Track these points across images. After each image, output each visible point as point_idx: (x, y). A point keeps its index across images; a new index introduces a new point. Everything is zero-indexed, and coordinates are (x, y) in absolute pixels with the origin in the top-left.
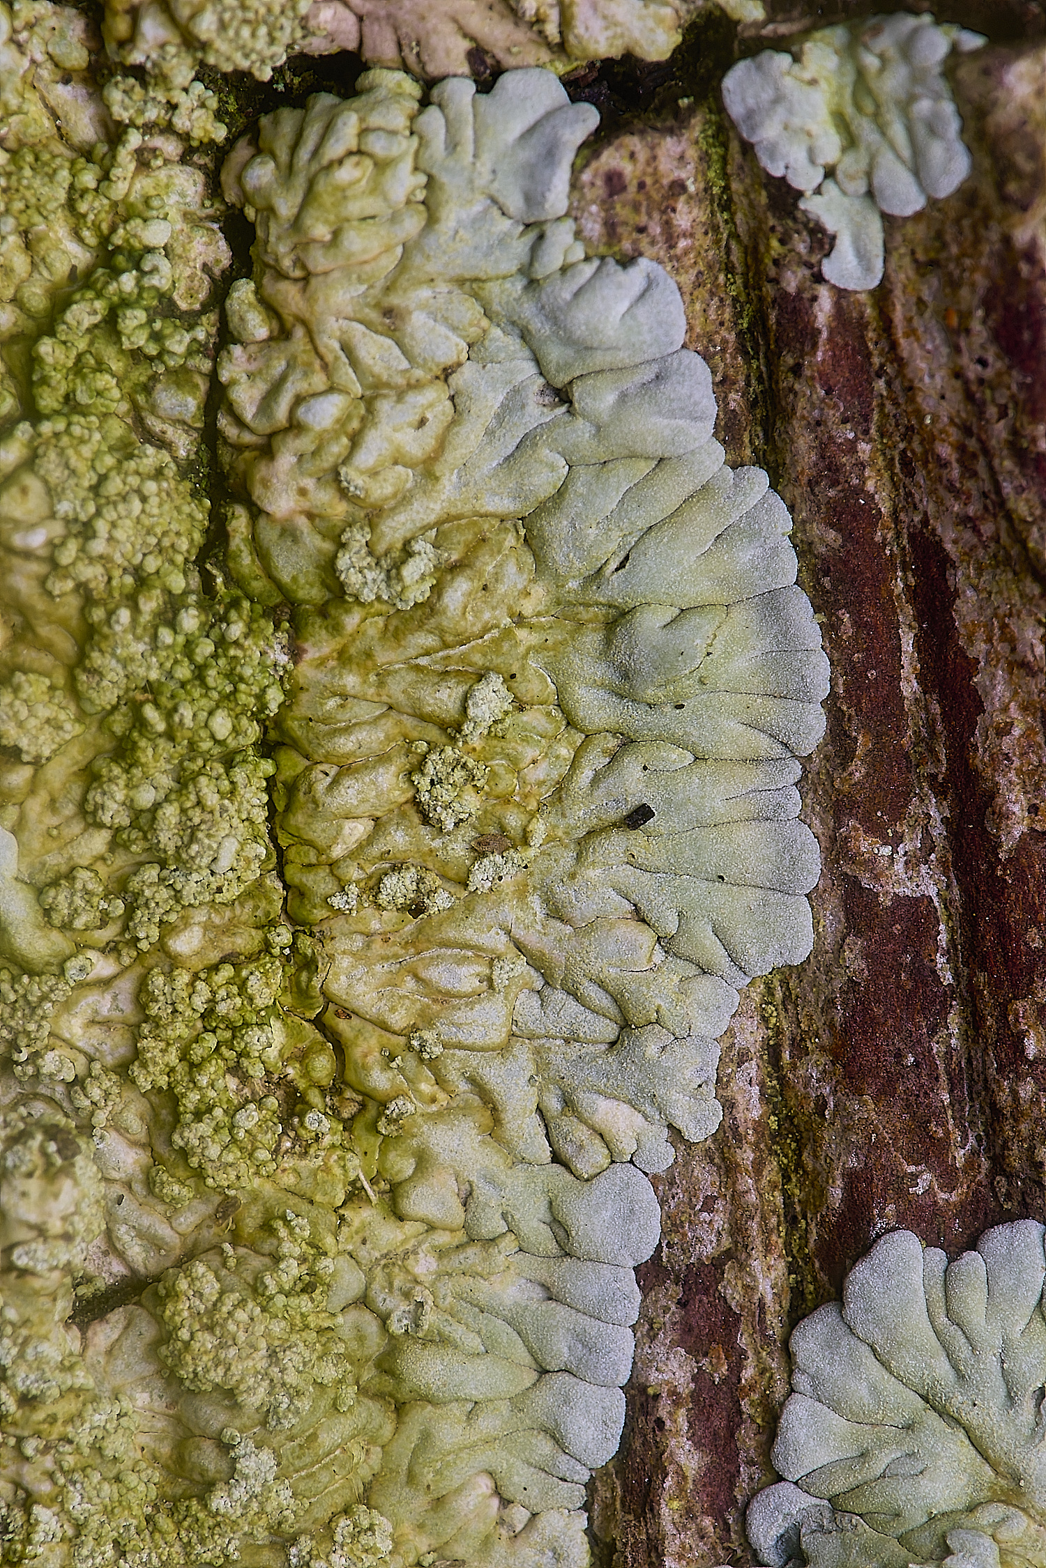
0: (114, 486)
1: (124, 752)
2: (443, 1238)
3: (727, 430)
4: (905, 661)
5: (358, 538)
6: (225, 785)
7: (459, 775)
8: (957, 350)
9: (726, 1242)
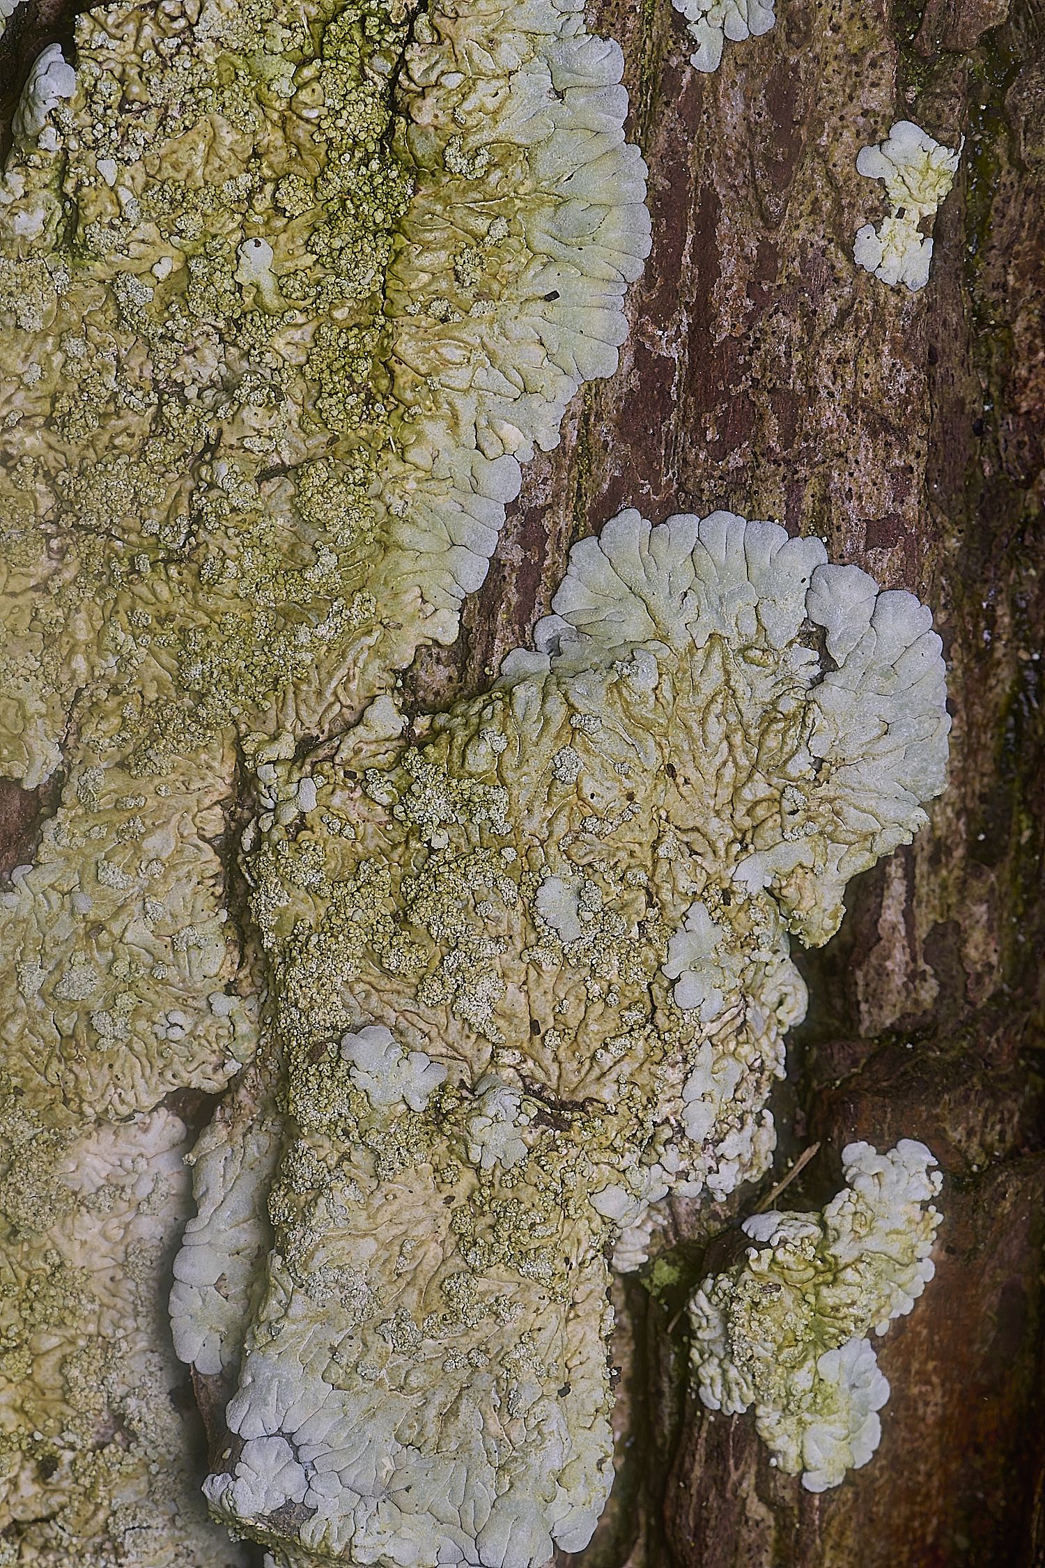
0: (353, 96)
1: (331, 220)
2: (421, 474)
3: (627, 126)
4: (687, 247)
5: (457, 141)
6: (374, 245)
7: (477, 260)
8: (748, 107)
9: (549, 500)
